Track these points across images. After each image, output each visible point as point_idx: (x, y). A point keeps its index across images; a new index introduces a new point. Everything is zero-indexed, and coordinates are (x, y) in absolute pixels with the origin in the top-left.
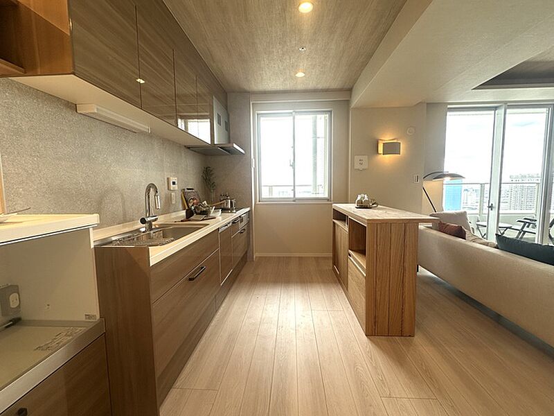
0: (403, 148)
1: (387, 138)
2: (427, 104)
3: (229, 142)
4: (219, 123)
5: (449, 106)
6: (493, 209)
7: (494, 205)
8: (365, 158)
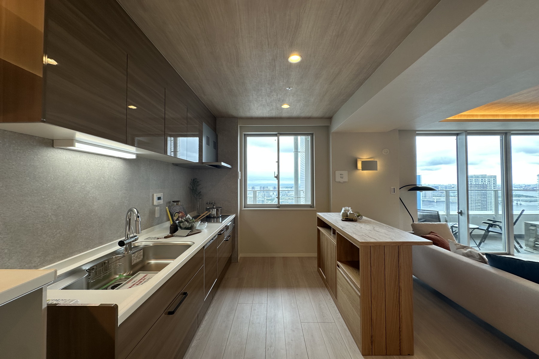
0: (379, 165)
1: (365, 157)
2: (399, 130)
3: (217, 160)
4: (208, 143)
5: (417, 132)
6: (463, 215)
7: (463, 212)
8: (345, 173)
